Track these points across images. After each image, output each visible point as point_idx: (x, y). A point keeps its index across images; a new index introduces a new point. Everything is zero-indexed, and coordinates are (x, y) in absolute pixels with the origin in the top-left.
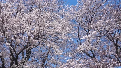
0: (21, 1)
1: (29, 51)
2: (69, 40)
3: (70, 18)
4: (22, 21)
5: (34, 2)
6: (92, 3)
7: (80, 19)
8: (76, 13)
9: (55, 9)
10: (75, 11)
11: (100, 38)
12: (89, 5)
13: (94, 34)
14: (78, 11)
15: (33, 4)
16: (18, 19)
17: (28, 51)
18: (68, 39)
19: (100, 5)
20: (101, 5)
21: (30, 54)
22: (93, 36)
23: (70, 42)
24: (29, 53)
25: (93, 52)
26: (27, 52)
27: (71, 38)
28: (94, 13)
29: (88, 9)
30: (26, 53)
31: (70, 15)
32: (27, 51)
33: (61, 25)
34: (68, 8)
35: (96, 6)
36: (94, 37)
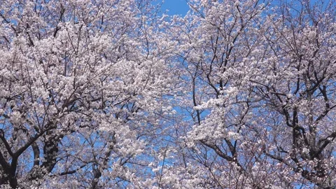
0: (29, 3)
1: (52, 143)
2: (166, 113)
3: (168, 51)
4: (27, 58)
5: (65, 7)
6: (228, 10)
7: (195, 55)
8: (185, 37)
9: (128, 25)
10: (183, 31)
11: (248, 106)
12: (222, 17)
13: (230, 94)
14: (191, 33)
15: (64, 10)
16: (15, 54)
17: (50, 145)
18: (163, 110)
19: (249, 16)
20: (251, 17)
21: (55, 153)
22: (230, 102)
23: (173, 119)
24: (51, 151)
25: (233, 145)
26: (49, 149)
27: (170, 107)
28: (235, 40)
29: (219, 29)
30: (44, 149)
31: (168, 44)
32: (47, 145)
33: (141, 72)
34: (164, 25)
35: (239, 21)
36: (232, 103)
